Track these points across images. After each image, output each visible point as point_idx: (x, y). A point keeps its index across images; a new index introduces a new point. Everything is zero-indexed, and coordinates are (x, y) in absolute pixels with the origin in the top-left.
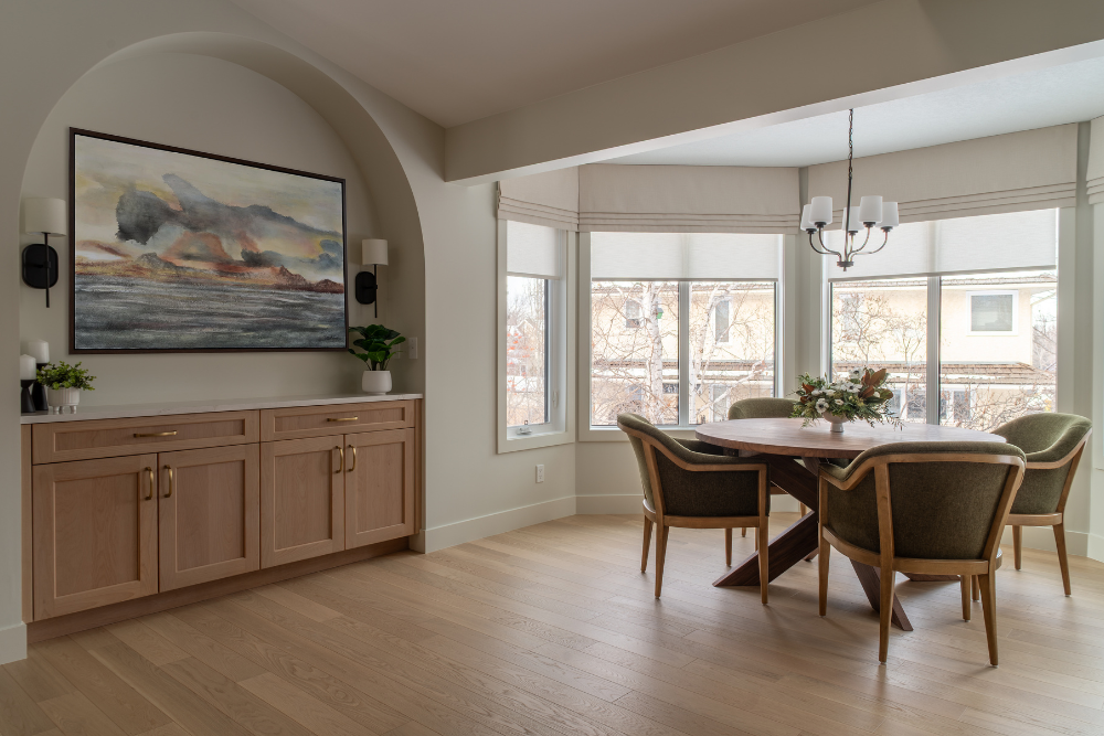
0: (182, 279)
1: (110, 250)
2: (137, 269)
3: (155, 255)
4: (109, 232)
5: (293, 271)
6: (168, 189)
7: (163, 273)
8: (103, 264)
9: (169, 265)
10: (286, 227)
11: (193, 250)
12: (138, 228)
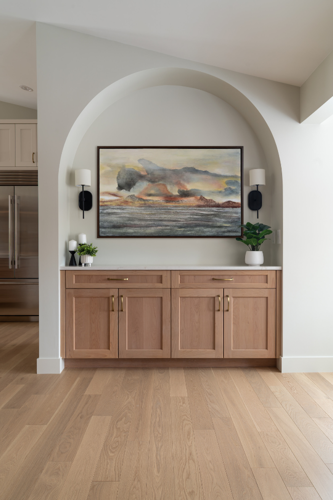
0: (147, 205)
1: (114, 195)
2: (126, 202)
3: (134, 195)
4: (114, 188)
5: (207, 198)
6: (140, 166)
7: (137, 203)
8: (111, 201)
9: (141, 199)
10: (204, 176)
11: (152, 192)
12: (127, 184)
